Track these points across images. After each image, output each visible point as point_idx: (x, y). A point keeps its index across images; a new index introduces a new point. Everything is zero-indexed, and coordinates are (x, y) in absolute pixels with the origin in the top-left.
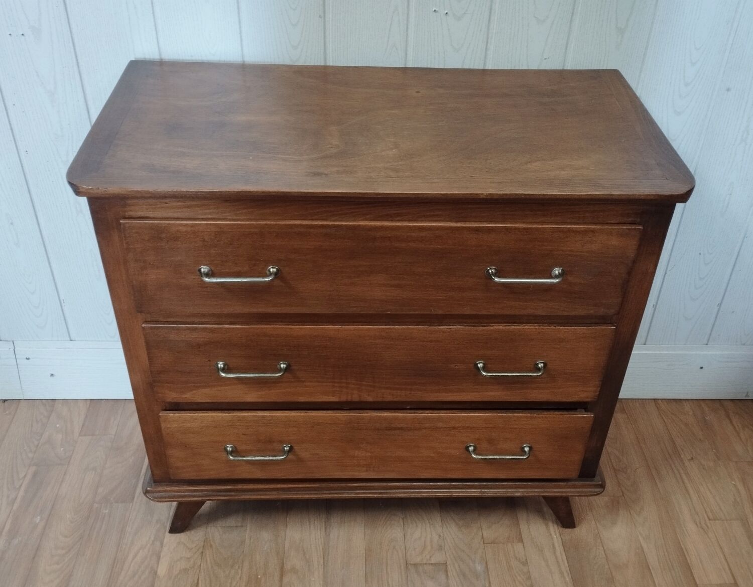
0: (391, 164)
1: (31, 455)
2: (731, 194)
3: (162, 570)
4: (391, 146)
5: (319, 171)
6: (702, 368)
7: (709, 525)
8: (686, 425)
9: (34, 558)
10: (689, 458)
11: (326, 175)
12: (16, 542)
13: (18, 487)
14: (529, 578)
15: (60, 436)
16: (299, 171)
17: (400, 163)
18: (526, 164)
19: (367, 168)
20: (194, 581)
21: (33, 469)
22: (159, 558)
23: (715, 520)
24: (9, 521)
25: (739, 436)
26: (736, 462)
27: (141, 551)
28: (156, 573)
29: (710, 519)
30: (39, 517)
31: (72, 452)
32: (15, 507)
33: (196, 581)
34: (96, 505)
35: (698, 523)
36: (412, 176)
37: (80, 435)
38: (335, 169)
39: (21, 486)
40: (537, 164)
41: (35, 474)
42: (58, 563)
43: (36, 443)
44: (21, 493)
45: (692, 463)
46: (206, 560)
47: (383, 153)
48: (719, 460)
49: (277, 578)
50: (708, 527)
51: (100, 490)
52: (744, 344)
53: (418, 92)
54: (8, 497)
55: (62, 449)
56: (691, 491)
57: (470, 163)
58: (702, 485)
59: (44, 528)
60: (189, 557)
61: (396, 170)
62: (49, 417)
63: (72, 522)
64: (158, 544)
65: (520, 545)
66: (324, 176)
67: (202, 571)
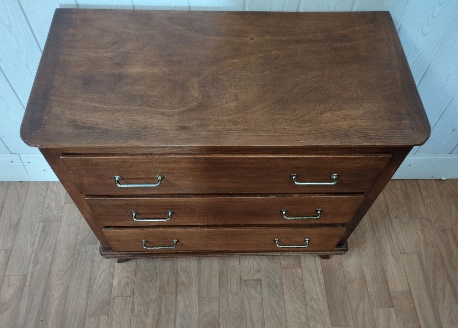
0: (232, 117)
1: (40, 216)
2: (448, 80)
3: (115, 284)
4: (233, 98)
5: (186, 125)
6: (410, 165)
7: (400, 257)
8: (396, 195)
9: (48, 277)
10: (395, 216)
11: (190, 128)
12: (38, 267)
13: (35, 235)
14: (303, 288)
15: (54, 204)
16: (172, 125)
17: (238, 115)
18: (321, 114)
19: (216, 121)
20: (132, 289)
21: (42, 224)
22: (113, 277)
23: (404, 254)
24: (33, 255)
25: (424, 203)
26: (420, 219)
27: (104, 273)
28: (112, 285)
29: (401, 253)
30: (48, 253)
31: (61, 214)
32: (35, 247)
33: (133, 290)
34: (78, 246)
35: (395, 256)
36: (246, 129)
37: (65, 203)
38: (195, 123)
39: (36, 235)
40: (328, 114)
41: (44, 227)
42: (61, 280)
43: (42, 208)
44: (37, 239)
45: (396, 219)
46: (138, 277)
47: (227, 106)
48: (411, 217)
49: (174, 288)
50: (400, 258)
51: (79, 237)
52: (437, 154)
53: (252, 39)
54: (31, 241)
55: (56, 212)
56: (393, 237)
57: (284, 115)
58: (400, 233)
59: (52, 259)
60: (128, 276)
61: (235, 123)
62: (47, 192)
63: (66, 256)
64: (112, 268)
65: (300, 269)
66: (188, 130)
67: (136, 284)
